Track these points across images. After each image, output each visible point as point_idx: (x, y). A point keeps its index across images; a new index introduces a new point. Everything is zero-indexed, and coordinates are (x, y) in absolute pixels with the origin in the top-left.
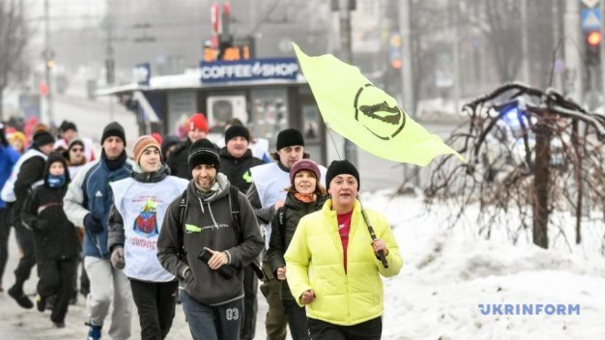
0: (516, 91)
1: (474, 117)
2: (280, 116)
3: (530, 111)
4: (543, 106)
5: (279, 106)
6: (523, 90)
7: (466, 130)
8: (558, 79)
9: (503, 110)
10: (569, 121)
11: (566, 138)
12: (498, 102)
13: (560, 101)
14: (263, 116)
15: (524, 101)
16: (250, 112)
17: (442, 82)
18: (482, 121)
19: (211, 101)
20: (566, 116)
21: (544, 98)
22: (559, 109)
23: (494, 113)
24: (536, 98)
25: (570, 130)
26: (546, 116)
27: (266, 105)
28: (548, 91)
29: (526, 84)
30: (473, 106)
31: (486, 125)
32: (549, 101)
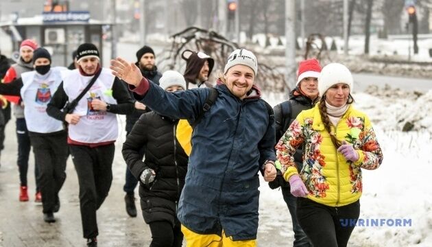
0: (194, 30)
1: (174, 42)
2: (80, 39)
3: (201, 40)
4: (208, 38)
5: (80, 34)
6: (198, 30)
7: (170, 48)
8: (214, 25)
9: (188, 39)
10: (220, 45)
11: (219, 53)
12: (186, 35)
13: (216, 35)
14: (72, 39)
15: (198, 35)
16: (66, 37)
17: (159, 25)
18: (178, 44)
19: (47, 32)
20: (218, 42)
21: (208, 34)
22: (216, 39)
23: (184, 41)
24: (204, 34)
25: (220, 49)
26: (209, 42)
27: (74, 33)
28: (210, 30)
29: (199, 26)
30: (174, 37)
31: (180, 46)
32: (211, 35)
